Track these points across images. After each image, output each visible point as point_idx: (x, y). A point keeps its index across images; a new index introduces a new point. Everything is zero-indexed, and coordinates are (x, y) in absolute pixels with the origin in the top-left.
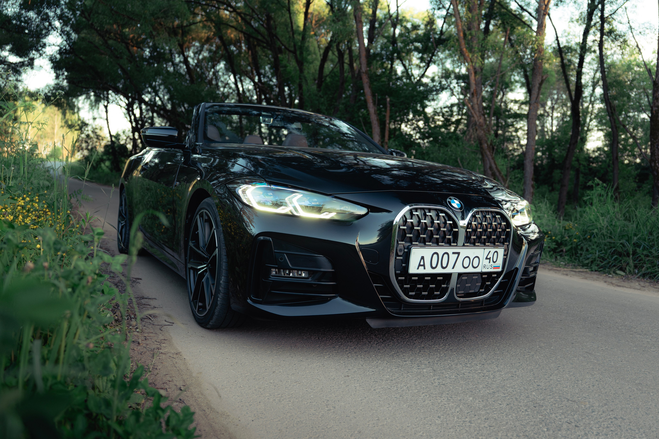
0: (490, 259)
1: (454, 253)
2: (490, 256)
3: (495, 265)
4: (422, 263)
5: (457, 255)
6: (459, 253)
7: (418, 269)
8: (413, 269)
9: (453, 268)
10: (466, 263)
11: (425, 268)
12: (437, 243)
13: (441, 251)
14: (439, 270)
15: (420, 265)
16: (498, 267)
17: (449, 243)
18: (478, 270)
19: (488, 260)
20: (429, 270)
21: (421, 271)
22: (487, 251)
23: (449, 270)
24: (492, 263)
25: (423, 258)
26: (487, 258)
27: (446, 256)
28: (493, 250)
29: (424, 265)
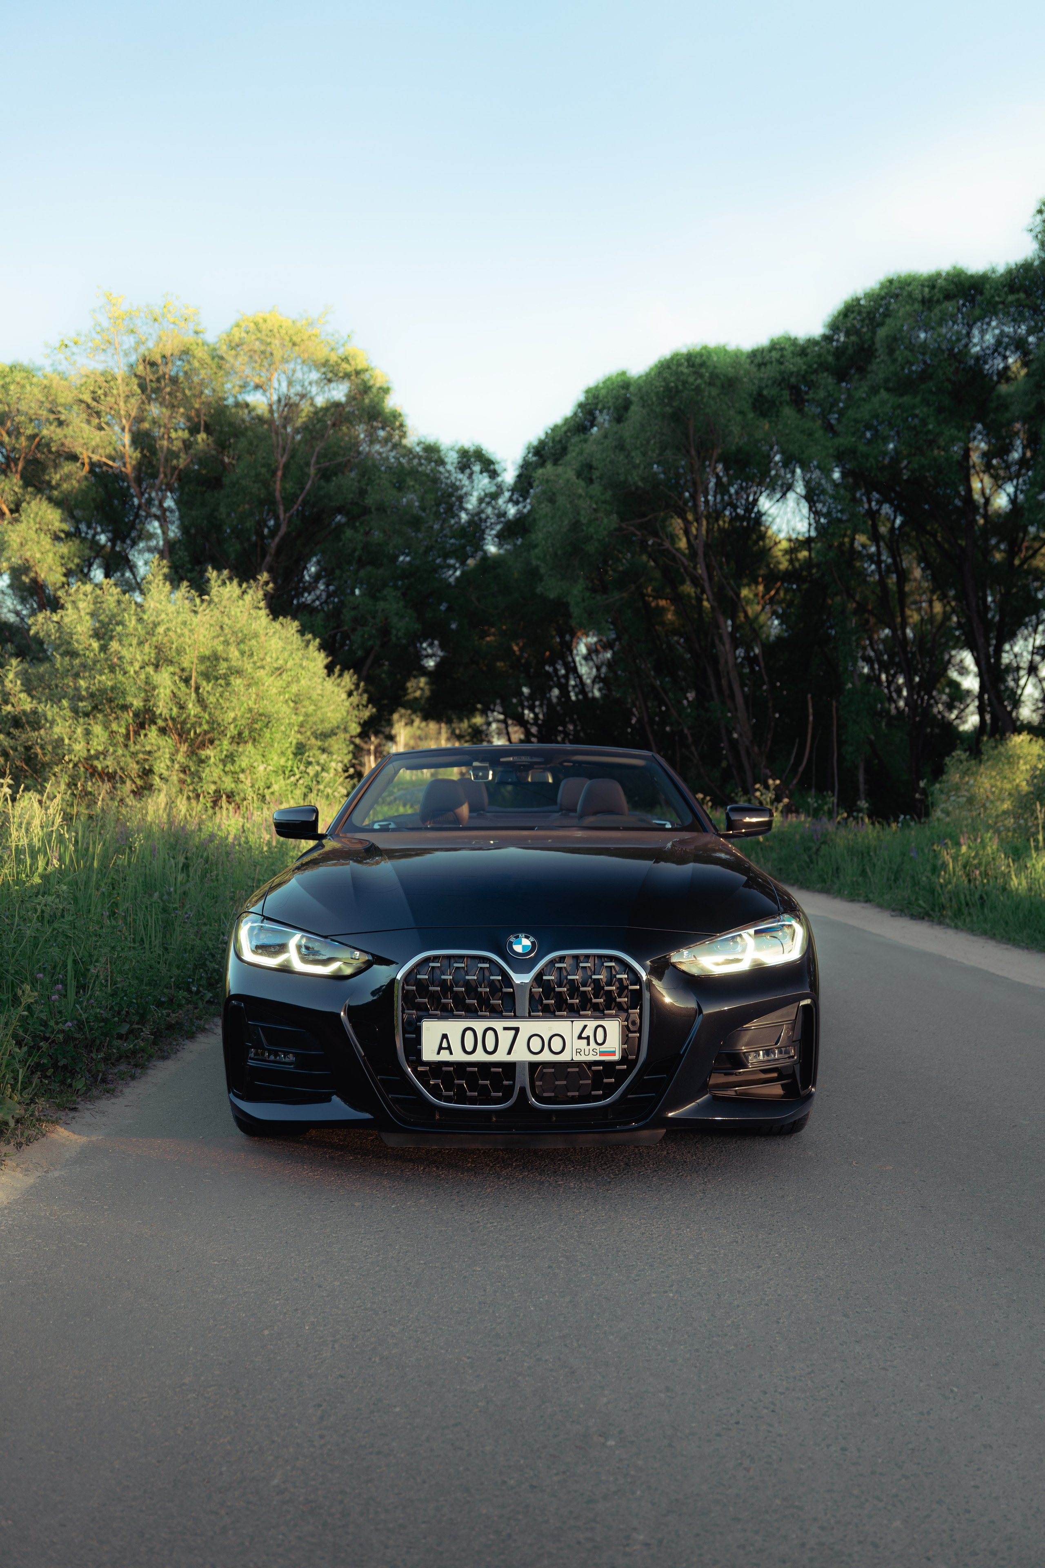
0: (588, 1038)
1: (505, 1029)
2: (589, 1032)
3: (603, 1048)
4: (445, 1045)
5: (513, 1032)
6: (517, 1030)
7: (438, 1053)
8: (429, 1053)
9: (509, 1053)
10: (536, 1044)
11: (451, 1053)
12: (472, 1013)
13: (479, 1026)
14: (480, 1056)
15: (441, 1048)
16: (613, 1053)
17: (496, 1013)
18: (565, 1057)
19: (585, 1041)
20: (458, 1056)
21: (444, 1056)
22: (578, 1025)
23: (501, 1056)
24: (597, 1047)
25: (445, 1036)
26: (580, 1037)
27: (490, 1034)
28: (592, 1024)
29: (449, 1048)
